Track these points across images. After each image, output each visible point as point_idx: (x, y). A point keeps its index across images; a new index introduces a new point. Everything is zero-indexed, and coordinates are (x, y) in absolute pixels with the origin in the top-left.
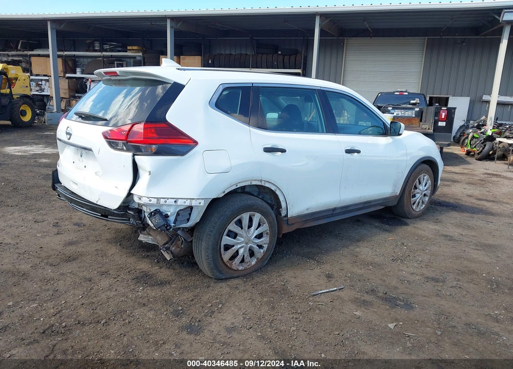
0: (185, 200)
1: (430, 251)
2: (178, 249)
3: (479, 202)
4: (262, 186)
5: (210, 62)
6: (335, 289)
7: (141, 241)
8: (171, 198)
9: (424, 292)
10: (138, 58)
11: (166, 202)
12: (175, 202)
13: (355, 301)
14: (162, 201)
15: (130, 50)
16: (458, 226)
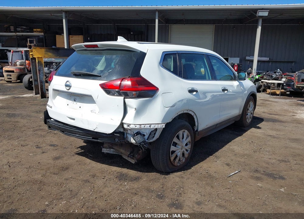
0: (155, 125)
1: (269, 145)
2: (139, 156)
3: (271, 116)
4: (188, 113)
5: (89, 39)
6: (237, 172)
7: (104, 153)
8: (147, 124)
9: (284, 169)
10: (41, 37)
11: (145, 126)
12: (150, 126)
13: (252, 177)
14: (143, 126)
15: (35, 31)
16: (272, 129)
